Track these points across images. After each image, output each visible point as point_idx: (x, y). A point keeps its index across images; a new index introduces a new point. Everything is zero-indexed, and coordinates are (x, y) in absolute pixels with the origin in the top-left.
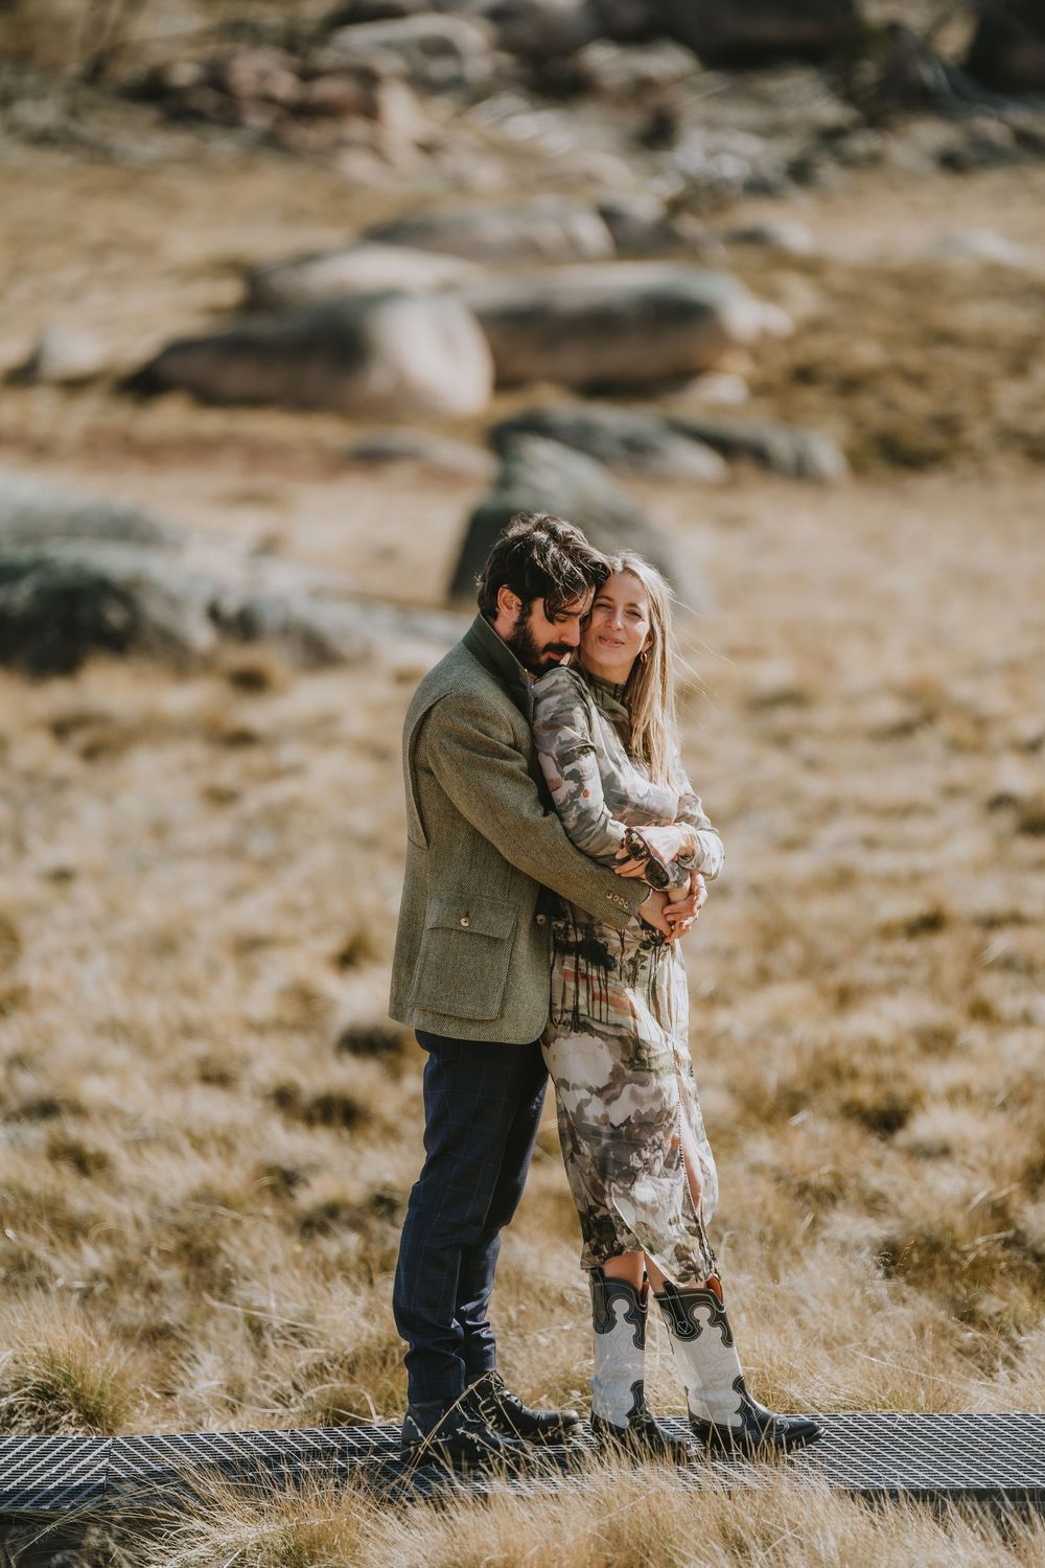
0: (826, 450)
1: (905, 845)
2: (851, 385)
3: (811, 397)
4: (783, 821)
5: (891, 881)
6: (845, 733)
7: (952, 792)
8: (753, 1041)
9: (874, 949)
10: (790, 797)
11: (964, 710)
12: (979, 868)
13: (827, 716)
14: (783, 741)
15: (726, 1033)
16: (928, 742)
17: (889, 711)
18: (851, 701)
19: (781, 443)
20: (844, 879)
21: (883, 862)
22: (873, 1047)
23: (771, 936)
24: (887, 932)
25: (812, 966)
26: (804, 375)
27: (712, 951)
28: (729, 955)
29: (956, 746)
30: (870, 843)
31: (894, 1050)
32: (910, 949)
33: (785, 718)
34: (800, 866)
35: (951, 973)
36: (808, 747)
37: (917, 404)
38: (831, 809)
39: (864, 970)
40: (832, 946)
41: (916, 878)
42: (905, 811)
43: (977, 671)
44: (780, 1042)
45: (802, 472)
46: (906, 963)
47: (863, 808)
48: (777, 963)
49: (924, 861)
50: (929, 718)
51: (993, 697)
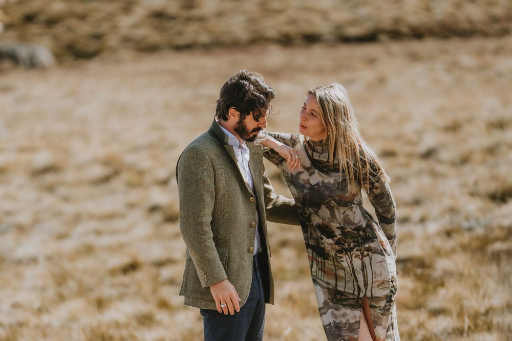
0: (44, 52)
1: (113, 233)
2: (52, 22)
3: (34, 29)
4: (56, 226)
5: (111, 249)
6: (78, 183)
7: (132, 206)
8: (62, 327)
9: (108, 281)
10: (58, 214)
11: (130, 168)
12: (149, 239)
13: (70, 176)
14: (50, 189)
15: (49, 325)
16: (117, 184)
17: (98, 171)
18: (80, 167)
19: (23, 52)
20: (88, 250)
21: (106, 240)
22: (118, 325)
23: (61, 279)
24: (113, 273)
25: (83, 291)
26: (29, 19)
27: (34, 288)
28: (44, 289)
29: (131, 185)
30: (98, 233)
31: (126, 326)
32: (125, 279)
33: (50, 178)
34: (68, 246)
35: (147, 288)
36: (63, 191)
37: (84, 29)
38: (77, 219)
39: (107, 291)
40: (89, 281)
41: (121, 247)
42: (111, 216)
43: (135, 149)
44: (75, 326)
45: (32, 64)
46: (126, 286)
47: (92, 217)
48: (65, 291)
49: (123, 238)
50: (116, 173)
51: (144, 161)
